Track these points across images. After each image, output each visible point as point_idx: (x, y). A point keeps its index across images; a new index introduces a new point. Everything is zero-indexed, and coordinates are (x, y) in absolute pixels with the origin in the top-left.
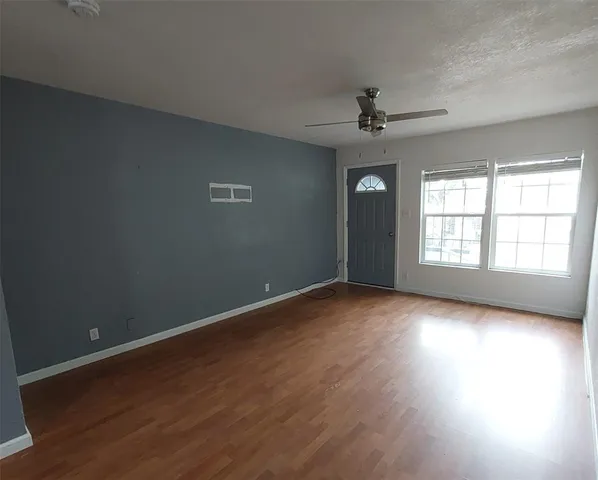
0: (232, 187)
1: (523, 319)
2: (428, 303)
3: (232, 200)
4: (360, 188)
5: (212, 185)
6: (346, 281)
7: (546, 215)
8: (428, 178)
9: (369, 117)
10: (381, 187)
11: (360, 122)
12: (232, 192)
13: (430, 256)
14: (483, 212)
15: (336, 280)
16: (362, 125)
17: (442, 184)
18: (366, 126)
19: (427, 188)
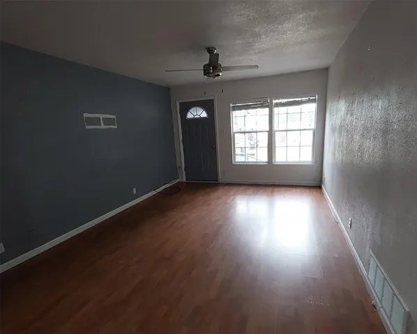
0: (101, 116)
1: (294, 190)
2: (242, 188)
3: (103, 126)
4: (190, 116)
5: (85, 115)
6: (185, 180)
7: (300, 130)
8: (235, 108)
9: (212, 67)
10: (204, 115)
11: (205, 71)
12: (101, 120)
13: (239, 159)
14: (268, 129)
15: (178, 181)
16: (206, 72)
17: (243, 112)
18: (209, 73)
19: (234, 115)
